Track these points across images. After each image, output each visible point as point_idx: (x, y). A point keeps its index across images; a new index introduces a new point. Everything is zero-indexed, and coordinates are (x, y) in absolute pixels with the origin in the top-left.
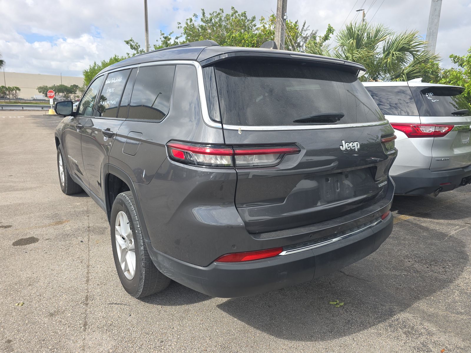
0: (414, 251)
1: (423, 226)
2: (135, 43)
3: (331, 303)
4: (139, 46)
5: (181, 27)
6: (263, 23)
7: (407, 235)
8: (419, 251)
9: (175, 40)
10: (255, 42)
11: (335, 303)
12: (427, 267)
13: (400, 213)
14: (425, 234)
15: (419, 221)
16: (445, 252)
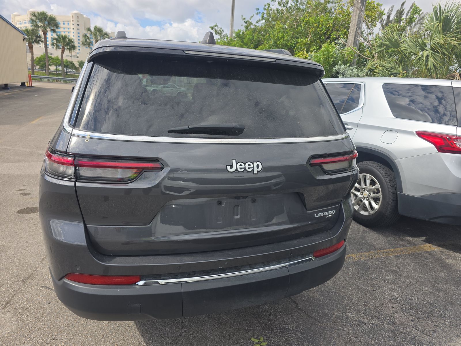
0: (409, 294)
1: (446, 263)
2: (219, 28)
3: (253, 339)
4: (223, 30)
5: (260, 13)
6: (341, 4)
7: (416, 271)
8: (416, 296)
9: (256, 25)
10: (331, 26)
11: (257, 341)
12: (412, 320)
13: (427, 241)
14: (442, 274)
15: (446, 255)
16: (452, 304)
